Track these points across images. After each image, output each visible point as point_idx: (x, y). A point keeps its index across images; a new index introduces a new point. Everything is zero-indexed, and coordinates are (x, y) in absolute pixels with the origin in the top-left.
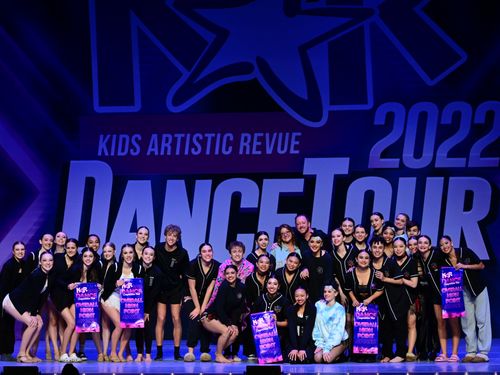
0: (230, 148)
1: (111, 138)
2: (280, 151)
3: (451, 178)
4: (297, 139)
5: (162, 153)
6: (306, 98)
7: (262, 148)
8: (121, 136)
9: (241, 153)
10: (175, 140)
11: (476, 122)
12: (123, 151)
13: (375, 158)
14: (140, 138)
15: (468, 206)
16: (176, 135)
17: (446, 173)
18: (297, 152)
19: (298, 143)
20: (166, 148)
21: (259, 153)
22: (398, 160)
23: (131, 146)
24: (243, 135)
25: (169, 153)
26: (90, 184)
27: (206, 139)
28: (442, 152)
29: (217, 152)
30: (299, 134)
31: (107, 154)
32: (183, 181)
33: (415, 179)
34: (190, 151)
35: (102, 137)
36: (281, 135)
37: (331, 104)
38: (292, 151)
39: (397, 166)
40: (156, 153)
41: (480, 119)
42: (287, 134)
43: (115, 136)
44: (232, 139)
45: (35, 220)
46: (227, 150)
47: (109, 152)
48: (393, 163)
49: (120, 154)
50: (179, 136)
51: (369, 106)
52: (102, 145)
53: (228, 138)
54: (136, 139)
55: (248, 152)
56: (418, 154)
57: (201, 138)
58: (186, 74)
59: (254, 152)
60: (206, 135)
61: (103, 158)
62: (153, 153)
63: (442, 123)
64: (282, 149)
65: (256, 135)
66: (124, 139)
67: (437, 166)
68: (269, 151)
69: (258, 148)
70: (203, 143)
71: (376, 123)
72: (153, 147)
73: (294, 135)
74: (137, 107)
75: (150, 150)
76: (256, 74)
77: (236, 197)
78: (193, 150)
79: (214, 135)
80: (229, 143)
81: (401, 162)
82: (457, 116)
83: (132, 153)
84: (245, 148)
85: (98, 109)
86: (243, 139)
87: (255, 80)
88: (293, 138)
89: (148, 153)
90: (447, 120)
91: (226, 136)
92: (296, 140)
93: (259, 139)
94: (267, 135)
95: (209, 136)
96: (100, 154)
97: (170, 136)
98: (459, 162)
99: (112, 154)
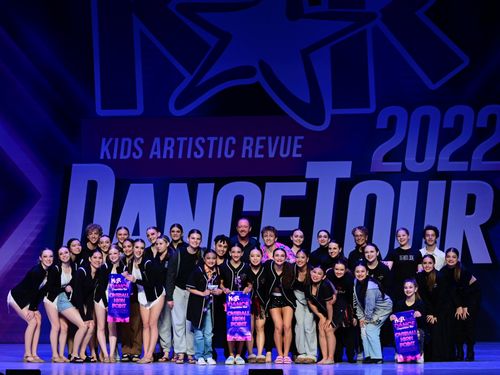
0: (233, 152)
1: (113, 142)
2: (282, 155)
3: (453, 182)
4: (299, 142)
5: (165, 157)
6: (309, 102)
7: (264, 151)
8: (124, 140)
9: (243, 156)
10: (177, 144)
11: (478, 125)
12: (125, 154)
13: (378, 162)
14: (142, 142)
15: (470, 210)
16: (178, 139)
17: (448, 177)
18: (300, 155)
19: (300, 146)
20: (168, 152)
21: (262, 156)
22: (401, 163)
23: (134, 149)
24: (246, 139)
25: (171, 157)
26: (92, 187)
27: (208, 142)
28: (445, 156)
29: (219, 156)
30: (302, 138)
31: (109, 157)
32: (185, 185)
33: (417, 182)
34: (192, 155)
35: (104, 140)
36: (283, 138)
37: (334, 108)
38: (295, 155)
39: (400, 170)
40: (159, 157)
41: (482, 123)
42: (290, 138)
43: (117, 140)
44: (234, 142)
45: (37, 223)
46: (229, 153)
47: (112, 155)
48: (396, 166)
49: (122, 157)
50: (182, 140)
51: (371, 110)
52: (104, 148)
53: (231, 141)
54: (139, 142)
55: (250, 156)
56: (420, 158)
57: (203, 141)
58: (188, 78)
59: (257, 156)
60: (209, 139)
61: (105, 161)
62: (155, 156)
63: (444, 126)
64: (285, 152)
65: (259, 139)
66: (127, 143)
67: (439, 169)
68: (272, 155)
69: (261, 152)
70: (206, 146)
71: (378, 127)
72: (156, 150)
73: (296, 138)
74: (139, 111)
75: (152, 153)
76: (259, 77)
77: (239, 201)
78: (195, 153)
79: (216, 138)
80: (231, 147)
81: (403, 166)
82: (459, 120)
83: (135, 157)
84: (247, 151)
85: (101, 112)
86: (245, 142)
87: (258, 84)
88: (296, 141)
89: (151, 157)
90: (449, 123)
91: (229, 139)
92: (299, 144)
93: (262, 142)
94: (270, 139)
95: (212, 139)
96: (102, 157)
97: (172, 140)
98: (461, 166)
99: (115, 157)
